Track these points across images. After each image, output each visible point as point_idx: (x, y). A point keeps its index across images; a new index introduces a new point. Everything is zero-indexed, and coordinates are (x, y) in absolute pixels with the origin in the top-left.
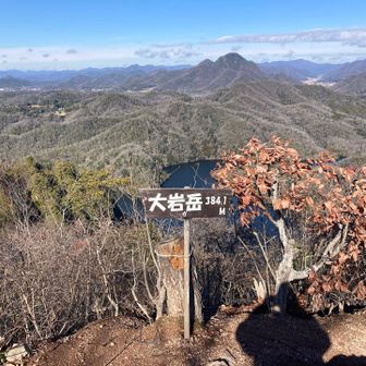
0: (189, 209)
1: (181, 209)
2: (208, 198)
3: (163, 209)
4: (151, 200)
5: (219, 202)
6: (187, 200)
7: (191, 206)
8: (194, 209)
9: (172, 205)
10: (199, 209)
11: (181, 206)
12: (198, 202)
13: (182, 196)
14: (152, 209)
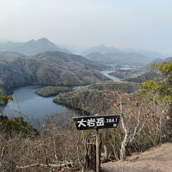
0: (98, 125)
1: (94, 125)
2: (108, 120)
3: (85, 126)
4: (78, 122)
5: (113, 121)
6: (97, 121)
7: (99, 124)
8: (100, 125)
9: (89, 124)
10: (103, 124)
11: (94, 124)
12: (102, 122)
13: (94, 119)
14: (79, 126)
